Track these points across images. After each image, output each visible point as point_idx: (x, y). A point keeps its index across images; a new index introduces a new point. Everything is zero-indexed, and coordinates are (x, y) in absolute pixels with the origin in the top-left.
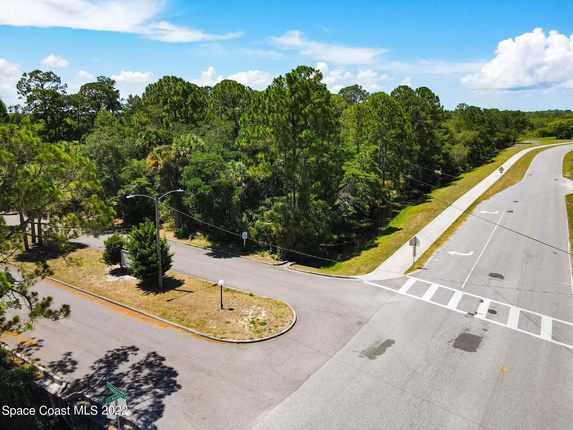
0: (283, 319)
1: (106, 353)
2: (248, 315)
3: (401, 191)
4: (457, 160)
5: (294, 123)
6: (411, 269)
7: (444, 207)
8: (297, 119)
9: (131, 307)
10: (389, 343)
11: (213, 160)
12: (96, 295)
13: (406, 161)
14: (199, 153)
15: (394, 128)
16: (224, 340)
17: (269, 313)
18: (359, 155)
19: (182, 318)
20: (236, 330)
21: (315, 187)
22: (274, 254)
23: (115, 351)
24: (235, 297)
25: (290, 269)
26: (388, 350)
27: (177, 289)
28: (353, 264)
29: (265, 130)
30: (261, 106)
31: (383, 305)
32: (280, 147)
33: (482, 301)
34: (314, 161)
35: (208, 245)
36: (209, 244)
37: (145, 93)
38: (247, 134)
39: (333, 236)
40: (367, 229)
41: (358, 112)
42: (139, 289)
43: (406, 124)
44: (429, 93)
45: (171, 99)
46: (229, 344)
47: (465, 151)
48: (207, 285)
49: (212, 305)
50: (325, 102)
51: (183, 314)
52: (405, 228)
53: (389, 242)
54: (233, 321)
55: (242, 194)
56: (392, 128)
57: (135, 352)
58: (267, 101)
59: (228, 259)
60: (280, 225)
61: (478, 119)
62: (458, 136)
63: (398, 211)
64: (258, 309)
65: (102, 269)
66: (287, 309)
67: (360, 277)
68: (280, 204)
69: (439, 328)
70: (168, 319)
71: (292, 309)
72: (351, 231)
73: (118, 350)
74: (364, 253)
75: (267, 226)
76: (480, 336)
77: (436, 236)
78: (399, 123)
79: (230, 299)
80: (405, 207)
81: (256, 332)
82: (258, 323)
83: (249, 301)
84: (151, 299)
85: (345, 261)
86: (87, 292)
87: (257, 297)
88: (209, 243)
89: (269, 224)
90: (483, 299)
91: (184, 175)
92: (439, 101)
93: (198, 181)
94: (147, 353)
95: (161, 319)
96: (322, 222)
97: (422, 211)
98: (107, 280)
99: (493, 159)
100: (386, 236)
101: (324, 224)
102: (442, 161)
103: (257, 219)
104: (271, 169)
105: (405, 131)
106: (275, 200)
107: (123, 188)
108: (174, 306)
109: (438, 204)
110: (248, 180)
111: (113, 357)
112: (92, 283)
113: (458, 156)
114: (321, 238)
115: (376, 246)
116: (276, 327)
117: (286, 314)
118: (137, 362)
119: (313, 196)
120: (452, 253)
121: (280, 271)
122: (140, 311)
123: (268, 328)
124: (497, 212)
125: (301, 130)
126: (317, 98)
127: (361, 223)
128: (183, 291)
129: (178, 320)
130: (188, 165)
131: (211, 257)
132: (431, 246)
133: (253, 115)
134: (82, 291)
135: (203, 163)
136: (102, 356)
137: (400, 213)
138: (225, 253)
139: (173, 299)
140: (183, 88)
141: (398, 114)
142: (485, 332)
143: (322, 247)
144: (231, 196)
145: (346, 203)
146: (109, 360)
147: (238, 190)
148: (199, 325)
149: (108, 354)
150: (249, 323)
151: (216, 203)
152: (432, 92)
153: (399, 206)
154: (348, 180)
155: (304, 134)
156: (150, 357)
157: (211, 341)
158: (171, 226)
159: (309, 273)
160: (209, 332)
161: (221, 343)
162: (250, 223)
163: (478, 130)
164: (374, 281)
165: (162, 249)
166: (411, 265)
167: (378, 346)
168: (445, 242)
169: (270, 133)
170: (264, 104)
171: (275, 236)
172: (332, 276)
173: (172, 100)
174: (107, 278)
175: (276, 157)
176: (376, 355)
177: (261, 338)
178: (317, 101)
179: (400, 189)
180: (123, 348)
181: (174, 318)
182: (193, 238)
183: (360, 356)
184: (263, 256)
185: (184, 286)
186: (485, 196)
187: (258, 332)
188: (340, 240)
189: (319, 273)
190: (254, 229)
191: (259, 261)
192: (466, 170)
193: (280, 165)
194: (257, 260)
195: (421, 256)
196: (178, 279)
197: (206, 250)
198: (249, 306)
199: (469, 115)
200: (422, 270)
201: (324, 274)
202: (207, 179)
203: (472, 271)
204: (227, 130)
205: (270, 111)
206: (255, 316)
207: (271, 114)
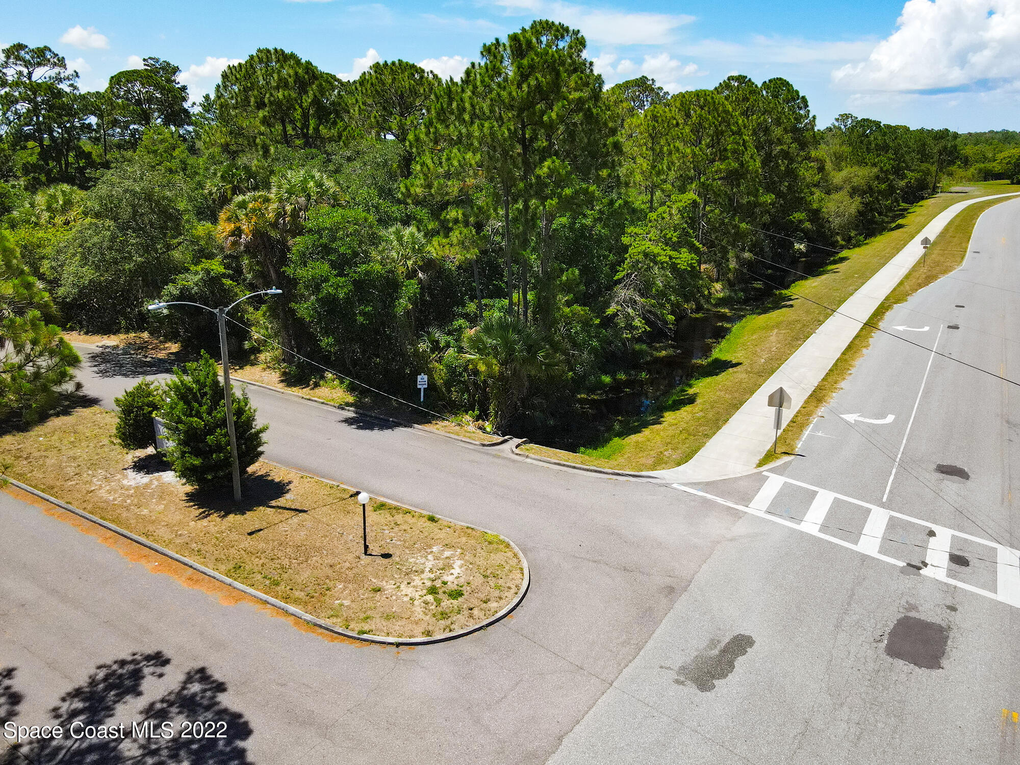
0: (501, 582)
1: (93, 671)
2: (423, 572)
3: (731, 284)
4: (836, 222)
5: (526, 145)
6: (770, 456)
7: (821, 318)
8: (531, 137)
9: (166, 551)
10: (741, 644)
11: (355, 224)
12: (94, 518)
13: (743, 225)
14: (325, 208)
15: (723, 159)
16: (365, 636)
17: (470, 566)
18: (656, 214)
19: (276, 578)
20: (394, 610)
21: (567, 280)
22: (484, 420)
23: (115, 667)
24: (396, 524)
25: (517, 454)
26: (740, 662)
27: (273, 503)
28: (647, 443)
29: (464, 158)
30: (454, 105)
31: (718, 542)
32: (496, 196)
33: (932, 534)
34: (565, 226)
35: (347, 400)
36: (351, 399)
37: (220, 84)
38: (425, 169)
39: (603, 377)
40: (668, 362)
41: (654, 125)
42: (192, 504)
43: (746, 150)
44: (789, 90)
45: (271, 95)
46: (377, 646)
47: (853, 206)
48: (339, 495)
49: (346, 543)
50: (590, 98)
51: (279, 566)
52: (746, 362)
53: (718, 393)
54: (389, 587)
55: (415, 295)
56: (720, 159)
57: (159, 670)
58: (469, 93)
59: (387, 433)
60: (494, 361)
61: (876, 145)
62: (838, 178)
63: (729, 326)
64: (445, 556)
65: (119, 457)
66: (510, 554)
67: (664, 474)
68: (497, 314)
69: (849, 604)
70: (245, 580)
71: (521, 555)
72: (638, 367)
73: (123, 663)
74: (669, 417)
75: (469, 361)
76: (944, 624)
77: (814, 380)
78: (734, 148)
79: (385, 528)
80: (740, 318)
81: (440, 617)
82: (444, 593)
83: (426, 534)
84: (213, 529)
85: (630, 435)
86: (77, 511)
87: (445, 523)
88: (350, 396)
89: (473, 357)
90: (934, 527)
91: (293, 256)
92: (806, 106)
93: (322, 268)
94: (187, 670)
95: (229, 580)
96: (581, 351)
97: (778, 325)
98: (125, 482)
99: (900, 221)
100: (709, 380)
101: (585, 355)
102: (807, 225)
103: (448, 346)
104: (477, 244)
105: (745, 166)
106: (486, 305)
107: (173, 282)
108: (262, 545)
109: (808, 312)
110: (429, 265)
111: (106, 684)
112: (93, 488)
113: (838, 215)
114: (579, 383)
115: (691, 400)
116: (485, 602)
117: (507, 568)
118: (159, 697)
119: (562, 298)
120: (851, 418)
121: (496, 460)
122: (186, 560)
123: (465, 606)
124: (926, 329)
125: (540, 159)
126: (576, 90)
127: (656, 349)
128: (285, 508)
129: (268, 582)
130: (301, 234)
131: (353, 426)
132: (806, 402)
133: (436, 128)
134: (66, 509)
135: (333, 231)
136: (82, 681)
137: (734, 329)
138: (382, 419)
139: (261, 530)
140: (296, 73)
141: (732, 131)
142: (953, 613)
143: (581, 401)
144: (393, 300)
145: (630, 310)
146: (95, 692)
147: (406, 286)
148: (312, 597)
149: (96, 675)
150: (425, 592)
151: (362, 314)
152: (795, 89)
153: (729, 314)
154: (634, 266)
155: (546, 166)
156: (191, 683)
157: (336, 638)
158: (276, 359)
159: (555, 464)
160: (332, 616)
161: (358, 644)
162: (434, 356)
163: (874, 165)
164: (695, 484)
165: (238, 418)
166: (768, 446)
167: (716, 652)
168: (834, 394)
169: (475, 166)
170: (462, 100)
171: (485, 382)
172: (604, 473)
173: (274, 97)
174: (126, 477)
175: (488, 218)
176: (713, 677)
177: (451, 631)
178: (575, 95)
179: (729, 280)
180: (136, 657)
181: (259, 577)
182: (317, 385)
183: (677, 682)
184: (459, 425)
185: (288, 496)
186: (897, 296)
187: (444, 615)
188: (617, 386)
189: (577, 465)
190: (441, 367)
191: (452, 436)
192: (851, 243)
193: (497, 233)
194: (448, 435)
195: (788, 425)
196: (277, 480)
197: (343, 412)
198: (427, 547)
199: (859, 136)
200: (792, 457)
201: (588, 467)
202: (341, 265)
203: (898, 460)
204: (386, 161)
205: (474, 116)
206: (439, 572)
207: (477, 122)
